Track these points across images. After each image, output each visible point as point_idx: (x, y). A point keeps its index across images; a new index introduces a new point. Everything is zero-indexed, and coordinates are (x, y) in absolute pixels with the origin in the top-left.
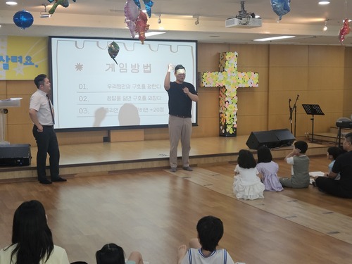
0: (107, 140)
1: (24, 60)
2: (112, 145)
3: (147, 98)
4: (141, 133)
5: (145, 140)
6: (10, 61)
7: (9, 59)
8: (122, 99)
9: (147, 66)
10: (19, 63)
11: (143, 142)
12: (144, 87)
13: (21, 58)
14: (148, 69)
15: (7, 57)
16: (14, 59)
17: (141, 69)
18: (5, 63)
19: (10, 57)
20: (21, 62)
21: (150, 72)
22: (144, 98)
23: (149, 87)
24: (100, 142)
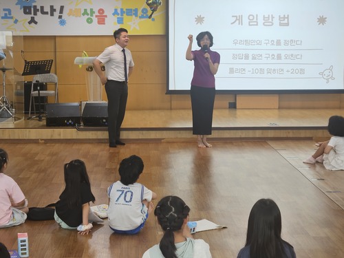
0: (233, 106)
1: (140, 13)
2: (238, 112)
3: (283, 57)
4: (275, 99)
5: (280, 108)
6: (125, 15)
7: (124, 12)
8: (250, 57)
9: (284, 18)
10: (134, 16)
11: (276, 111)
12: (279, 43)
13: (136, 10)
14: (286, 21)
15: (122, 10)
16: (130, 12)
17: (276, 21)
18: (120, 16)
19: (125, 10)
20: (136, 15)
21: (287, 24)
22: (279, 57)
23: (286, 43)
24: (225, 108)
